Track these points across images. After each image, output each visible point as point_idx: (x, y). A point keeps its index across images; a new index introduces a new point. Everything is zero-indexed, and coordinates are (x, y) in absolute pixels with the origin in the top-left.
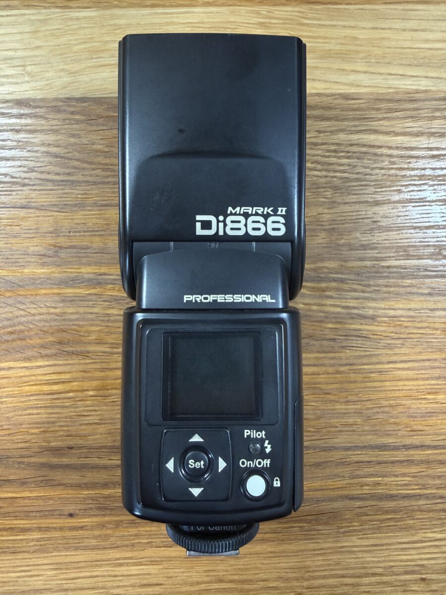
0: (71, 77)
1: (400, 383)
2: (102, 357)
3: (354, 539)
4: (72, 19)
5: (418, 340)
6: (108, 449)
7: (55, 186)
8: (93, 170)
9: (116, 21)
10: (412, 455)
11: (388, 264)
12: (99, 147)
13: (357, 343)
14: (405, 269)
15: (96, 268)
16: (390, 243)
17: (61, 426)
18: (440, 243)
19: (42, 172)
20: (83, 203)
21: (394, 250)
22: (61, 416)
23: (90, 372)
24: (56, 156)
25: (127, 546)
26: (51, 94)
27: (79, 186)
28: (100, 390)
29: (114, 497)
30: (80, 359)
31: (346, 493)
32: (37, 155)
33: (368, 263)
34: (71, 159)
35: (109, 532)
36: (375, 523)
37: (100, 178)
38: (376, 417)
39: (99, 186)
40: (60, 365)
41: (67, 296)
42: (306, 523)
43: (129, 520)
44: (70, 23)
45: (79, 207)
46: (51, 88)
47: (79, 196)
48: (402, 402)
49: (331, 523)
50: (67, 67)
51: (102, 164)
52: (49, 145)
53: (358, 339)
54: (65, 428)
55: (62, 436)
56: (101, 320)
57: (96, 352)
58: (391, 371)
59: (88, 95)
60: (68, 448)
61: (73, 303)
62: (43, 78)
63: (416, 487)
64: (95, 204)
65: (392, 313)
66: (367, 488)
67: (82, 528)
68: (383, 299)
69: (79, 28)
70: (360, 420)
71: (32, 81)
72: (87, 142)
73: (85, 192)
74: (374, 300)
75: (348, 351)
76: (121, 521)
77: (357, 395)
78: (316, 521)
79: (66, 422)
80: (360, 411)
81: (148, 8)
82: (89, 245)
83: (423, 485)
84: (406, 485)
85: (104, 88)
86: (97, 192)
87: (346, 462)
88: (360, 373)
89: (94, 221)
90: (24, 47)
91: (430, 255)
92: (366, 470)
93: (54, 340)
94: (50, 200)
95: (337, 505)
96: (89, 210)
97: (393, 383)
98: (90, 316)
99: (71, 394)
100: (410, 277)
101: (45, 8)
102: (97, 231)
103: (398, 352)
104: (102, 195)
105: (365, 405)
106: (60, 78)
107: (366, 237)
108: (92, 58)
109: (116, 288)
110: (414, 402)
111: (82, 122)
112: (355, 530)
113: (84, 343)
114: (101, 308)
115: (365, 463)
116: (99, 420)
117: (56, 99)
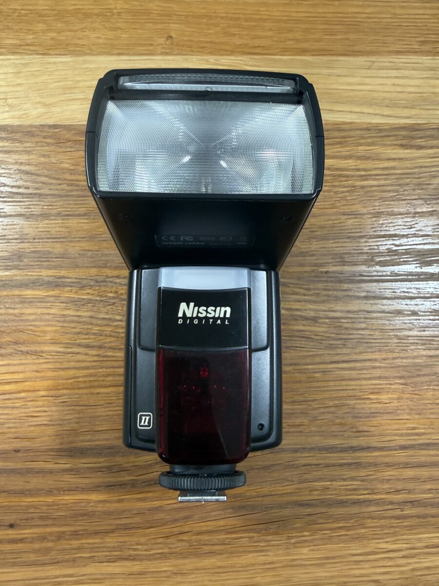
0: (45, 108)
1: (344, 383)
2: (56, 357)
3: (305, 550)
4: (49, 63)
5: (358, 340)
6: (54, 452)
7: (23, 198)
8: (59, 184)
9: (87, 66)
10: (360, 457)
11: (326, 270)
12: (66, 166)
13: (301, 344)
14: (342, 274)
15: (56, 271)
16: (327, 251)
17: (9, 428)
18: (372, 251)
19: (13, 187)
20: (48, 213)
21: (331, 257)
22: (10, 417)
23: (42, 371)
24: (27, 173)
25: (67, 561)
26: (27, 122)
27: (45, 198)
28: (51, 390)
29: (58, 505)
30: (34, 359)
31: (295, 498)
32: (10, 171)
33: (308, 269)
34: (40, 176)
35: (50, 544)
36: (326, 532)
37: (65, 191)
38: (322, 418)
39: (64, 199)
40: (15, 365)
41: (27, 298)
42: (256, 533)
43: (71, 531)
44: (48, 66)
45: (44, 217)
46: (27, 117)
47: (45, 207)
48: (347, 402)
49: (281, 533)
50: (43, 100)
51: (67, 180)
52: (21, 163)
53: (302, 339)
54: (13, 430)
55: (9, 438)
56: (57, 321)
57: (50, 352)
58: (334, 371)
59: (59, 123)
60: (15, 451)
61: (32, 304)
62: (21, 109)
63: (366, 492)
64: (59, 214)
65: (332, 314)
66: (316, 493)
67: (21, 540)
68: (324, 302)
69: (56, 70)
70: (306, 421)
71: (11, 111)
72: (56, 162)
73: (51, 203)
74: (315, 302)
75: (292, 351)
76: (63, 532)
77: (302, 394)
78: (266, 530)
79: (15, 423)
80: (306, 412)
81: (115, 56)
82: (51, 251)
83: (373, 490)
84: (355, 490)
85: (74, 118)
86: (61, 203)
87: (294, 465)
88: (304, 373)
89: (57, 229)
90: (8, 84)
91: (364, 261)
92: (315, 473)
93: (10, 340)
94: (19, 211)
95: (287, 512)
96: (53, 220)
97: (337, 383)
98: (47, 317)
99: (23, 395)
100: (347, 281)
101: (28, 54)
102: (59, 238)
103: (340, 352)
104: (66, 206)
105: (310, 405)
106: (36, 109)
107: (305, 245)
108: (65, 94)
109: (74, 291)
110: (358, 401)
111: (53, 145)
112: (306, 541)
113: (39, 343)
114: (58, 309)
115: (313, 466)
116: (48, 421)
117: (31, 126)
